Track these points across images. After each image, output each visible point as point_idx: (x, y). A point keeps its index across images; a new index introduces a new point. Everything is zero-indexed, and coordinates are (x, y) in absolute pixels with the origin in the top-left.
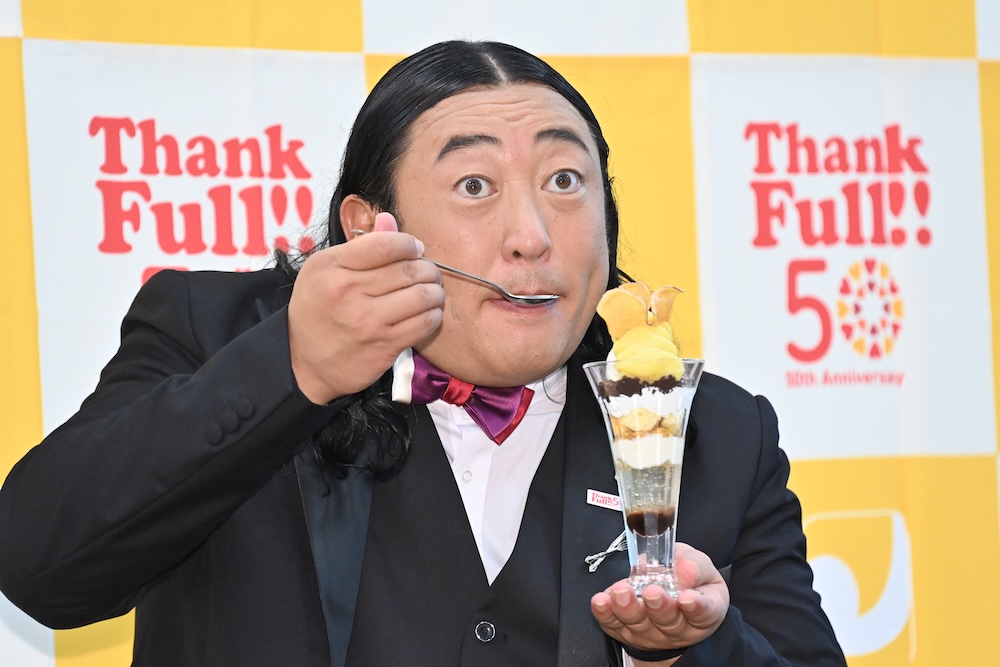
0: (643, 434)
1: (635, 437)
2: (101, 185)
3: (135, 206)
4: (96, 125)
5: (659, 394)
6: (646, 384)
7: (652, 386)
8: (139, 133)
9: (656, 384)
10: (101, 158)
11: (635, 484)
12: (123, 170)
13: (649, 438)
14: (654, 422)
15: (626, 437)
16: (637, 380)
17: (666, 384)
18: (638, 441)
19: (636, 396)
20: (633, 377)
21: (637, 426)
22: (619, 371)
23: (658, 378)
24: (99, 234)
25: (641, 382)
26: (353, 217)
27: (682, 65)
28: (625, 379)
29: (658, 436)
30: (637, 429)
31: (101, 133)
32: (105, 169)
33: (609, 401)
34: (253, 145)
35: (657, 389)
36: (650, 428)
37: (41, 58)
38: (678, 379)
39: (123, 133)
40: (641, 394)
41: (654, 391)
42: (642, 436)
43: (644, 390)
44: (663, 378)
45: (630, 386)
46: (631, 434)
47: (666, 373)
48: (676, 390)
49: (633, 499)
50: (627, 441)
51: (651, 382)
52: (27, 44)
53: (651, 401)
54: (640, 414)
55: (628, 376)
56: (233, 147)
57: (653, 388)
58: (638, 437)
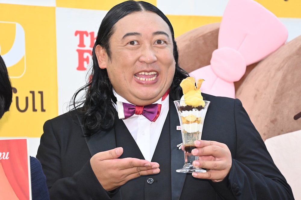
0: (192, 122)
1: (189, 123)
2: (78, 50)
3: (88, 57)
4: (77, 33)
5: (197, 111)
6: (194, 108)
7: (195, 108)
8: (89, 36)
9: (197, 108)
10: (78, 43)
11: (187, 137)
12: (84, 46)
13: (193, 124)
14: (195, 119)
15: (186, 123)
16: (191, 106)
17: (200, 108)
18: (190, 125)
19: (190, 111)
20: (190, 105)
21: (190, 120)
22: (186, 103)
23: (197, 106)
24: (77, 65)
25: (192, 107)
26: (99, 52)
28: (188, 106)
29: (196, 124)
30: (190, 121)
31: (78, 35)
32: (79, 46)
33: (182, 112)
35: (197, 109)
36: (194, 121)
37: (61, 13)
38: (203, 107)
39: (85, 36)
40: (192, 110)
41: (196, 110)
42: (191, 123)
43: (193, 110)
44: (199, 106)
45: (189, 108)
46: (188, 122)
47: (200, 105)
48: (202, 110)
49: (187, 142)
50: (187, 124)
51: (195, 107)
52: (57, 9)
53: (195, 113)
54: (191, 116)
55: (189, 105)
57: (196, 109)
58: (190, 123)
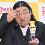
9: (33, 28)
27: (38, 3)
34: (9, 9)
56: (7, 9)
